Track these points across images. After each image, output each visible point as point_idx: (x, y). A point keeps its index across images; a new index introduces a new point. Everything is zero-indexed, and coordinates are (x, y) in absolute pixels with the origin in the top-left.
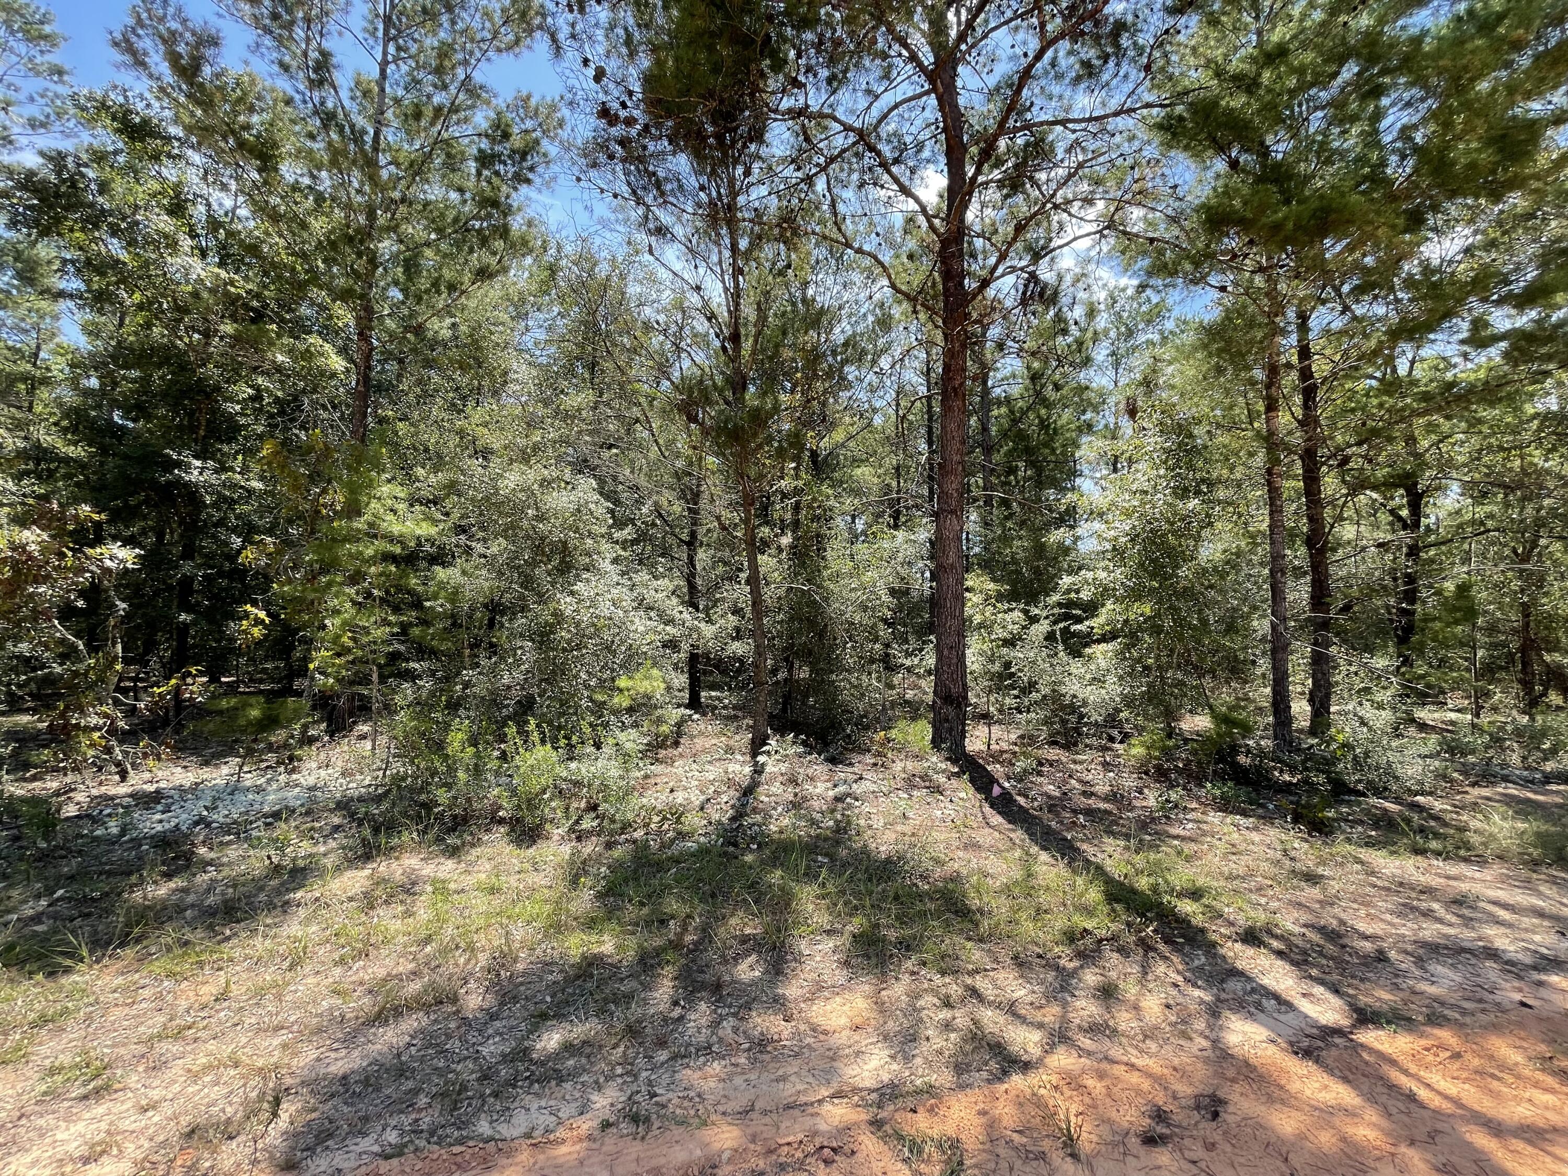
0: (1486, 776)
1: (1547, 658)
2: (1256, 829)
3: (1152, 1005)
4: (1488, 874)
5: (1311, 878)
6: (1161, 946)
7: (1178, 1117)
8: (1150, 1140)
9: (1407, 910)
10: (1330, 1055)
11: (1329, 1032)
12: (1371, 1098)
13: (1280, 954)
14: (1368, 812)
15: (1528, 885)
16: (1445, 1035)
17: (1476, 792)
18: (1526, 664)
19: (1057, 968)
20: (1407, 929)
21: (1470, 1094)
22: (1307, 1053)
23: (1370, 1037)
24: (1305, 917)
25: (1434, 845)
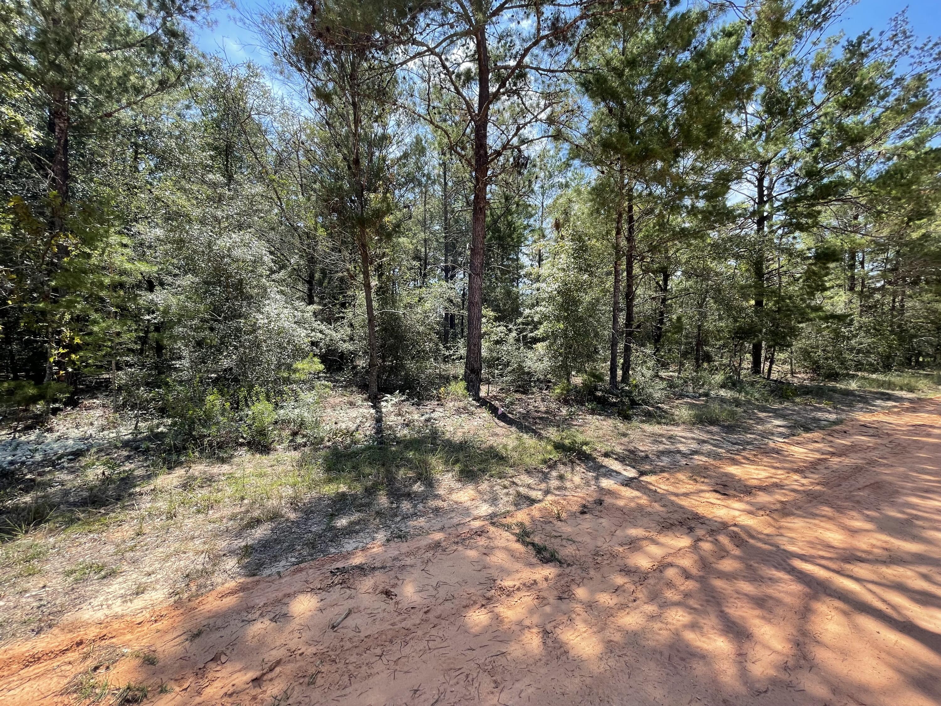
0: (681, 396)
1: (705, 348)
2: (604, 420)
3: (577, 479)
4: (679, 429)
5: (625, 435)
6: (577, 462)
7: (590, 506)
8: (583, 513)
9: (655, 442)
10: (633, 485)
11: (632, 479)
12: (645, 493)
13: (616, 459)
14: (642, 411)
15: (691, 431)
16: (665, 475)
17: (677, 401)
18: (698, 350)
19: (542, 472)
20: (655, 448)
21: (671, 489)
22: (626, 485)
23: (644, 478)
24: (623, 447)
25: (663, 421)
